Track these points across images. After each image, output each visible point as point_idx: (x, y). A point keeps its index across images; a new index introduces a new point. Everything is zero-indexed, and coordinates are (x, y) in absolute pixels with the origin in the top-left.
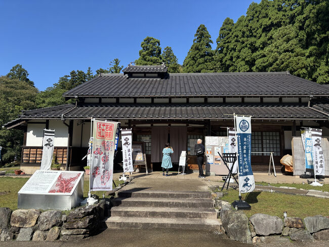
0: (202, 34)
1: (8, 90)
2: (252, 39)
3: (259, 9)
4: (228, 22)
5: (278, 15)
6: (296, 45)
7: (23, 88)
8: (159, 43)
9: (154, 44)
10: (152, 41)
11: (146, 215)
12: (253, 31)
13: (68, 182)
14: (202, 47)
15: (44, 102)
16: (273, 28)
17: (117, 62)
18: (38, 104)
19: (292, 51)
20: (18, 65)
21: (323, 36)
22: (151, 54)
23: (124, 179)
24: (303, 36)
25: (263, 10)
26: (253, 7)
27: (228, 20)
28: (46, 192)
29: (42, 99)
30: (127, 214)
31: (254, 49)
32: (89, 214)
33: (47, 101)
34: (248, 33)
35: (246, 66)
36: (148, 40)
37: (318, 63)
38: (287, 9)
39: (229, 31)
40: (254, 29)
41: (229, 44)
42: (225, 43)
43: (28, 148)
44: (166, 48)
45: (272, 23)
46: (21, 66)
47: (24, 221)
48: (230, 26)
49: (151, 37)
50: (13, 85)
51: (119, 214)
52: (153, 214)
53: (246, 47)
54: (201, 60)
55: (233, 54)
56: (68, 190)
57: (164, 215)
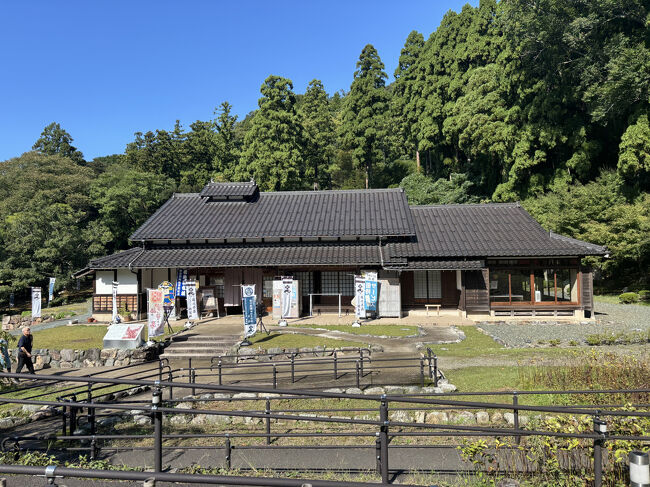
0: (369, 61)
1: (45, 177)
2: (444, 80)
3: (457, 26)
4: (414, 39)
5: (478, 44)
6: (495, 101)
7: (68, 171)
8: (291, 85)
9: (281, 88)
10: (279, 83)
11: (187, 352)
12: (446, 65)
13: (133, 332)
14: (369, 88)
15: (103, 195)
16: (470, 66)
17: (226, 107)
18: (94, 199)
19: (489, 112)
20: (53, 125)
21: (528, 91)
22: (280, 105)
23: (188, 325)
24: (507, 87)
25: (463, 28)
26: (450, 19)
27: (414, 35)
28: (120, 339)
29: (100, 190)
30: (175, 352)
31: (445, 98)
32: (146, 350)
33: (109, 192)
34: (438, 68)
35: (434, 125)
36: (272, 82)
37: (518, 135)
38: (494, 33)
39: (414, 58)
40: (447, 62)
41: (412, 82)
42: (407, 79)
43: (98, 296)
44: (311, 81)
45: (468, 58)
46: (58, 127)
47: (108, 355)
48: (416, 48)
49: (276, 76)
50: (51, 167)
51: (169, 351)
52: (192, 351)
53: (436, 91)
54: (365, 111)
55: (416, 101)
56: (134, 337)
57: (199, 352)
